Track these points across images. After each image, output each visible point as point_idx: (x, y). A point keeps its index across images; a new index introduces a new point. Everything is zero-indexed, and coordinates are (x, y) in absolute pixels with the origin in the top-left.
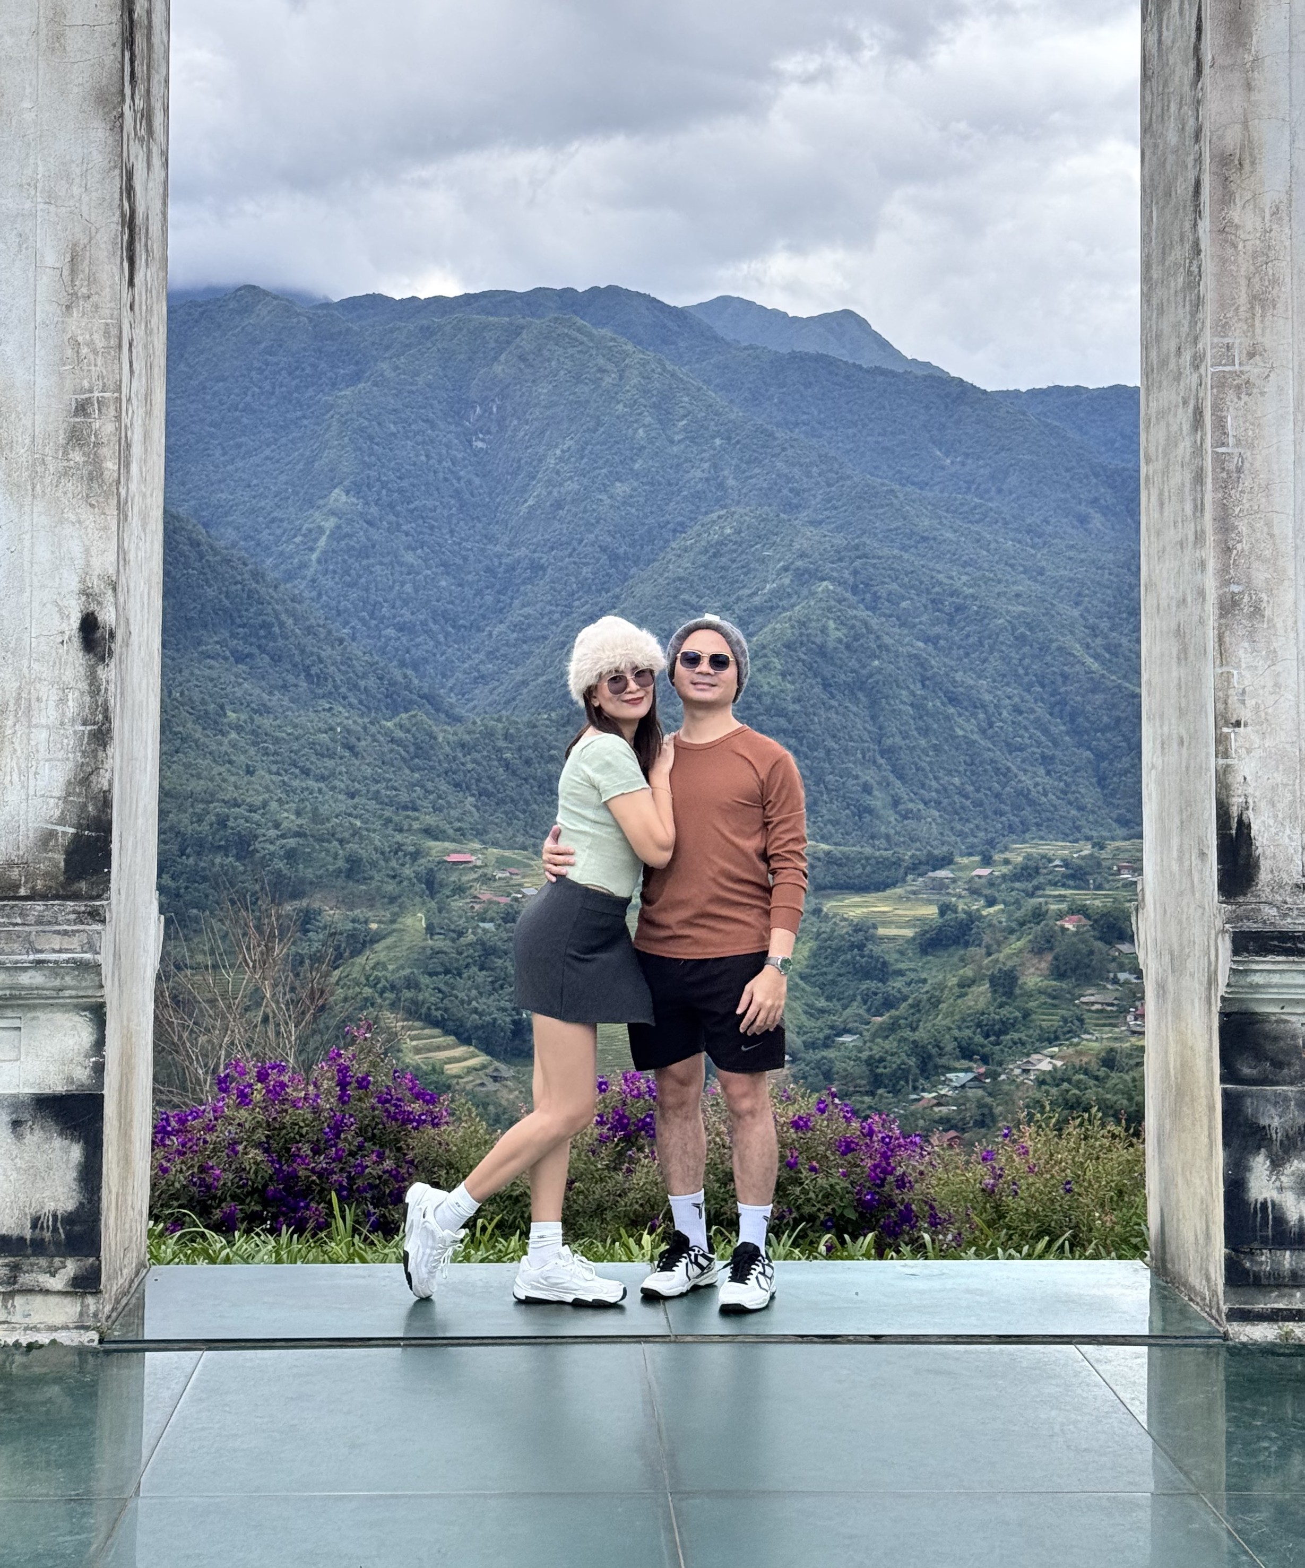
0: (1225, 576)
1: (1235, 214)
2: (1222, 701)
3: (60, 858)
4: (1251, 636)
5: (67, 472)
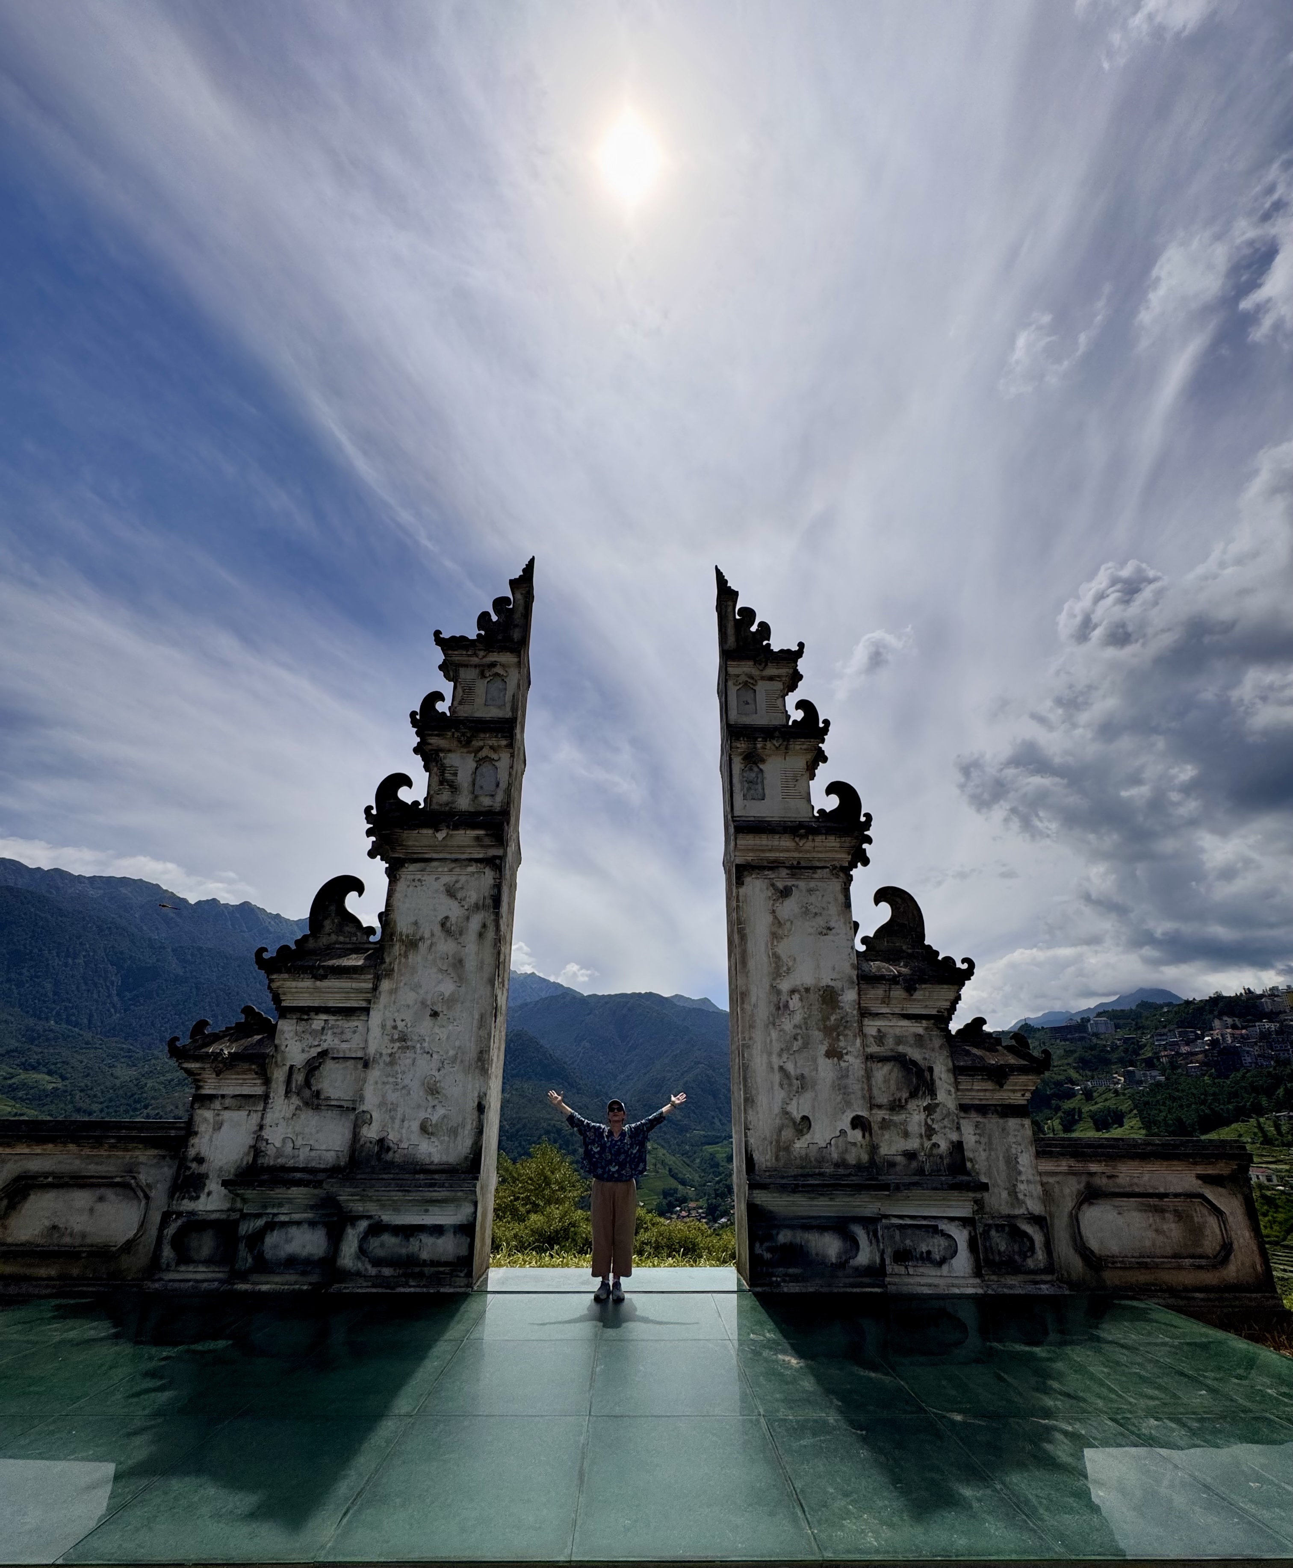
0: (745, 1093)
1: (745, 1006)
2: (745, 1124)
3: (469, 1163)
4: (752, 1107)
5: (477, 1068)
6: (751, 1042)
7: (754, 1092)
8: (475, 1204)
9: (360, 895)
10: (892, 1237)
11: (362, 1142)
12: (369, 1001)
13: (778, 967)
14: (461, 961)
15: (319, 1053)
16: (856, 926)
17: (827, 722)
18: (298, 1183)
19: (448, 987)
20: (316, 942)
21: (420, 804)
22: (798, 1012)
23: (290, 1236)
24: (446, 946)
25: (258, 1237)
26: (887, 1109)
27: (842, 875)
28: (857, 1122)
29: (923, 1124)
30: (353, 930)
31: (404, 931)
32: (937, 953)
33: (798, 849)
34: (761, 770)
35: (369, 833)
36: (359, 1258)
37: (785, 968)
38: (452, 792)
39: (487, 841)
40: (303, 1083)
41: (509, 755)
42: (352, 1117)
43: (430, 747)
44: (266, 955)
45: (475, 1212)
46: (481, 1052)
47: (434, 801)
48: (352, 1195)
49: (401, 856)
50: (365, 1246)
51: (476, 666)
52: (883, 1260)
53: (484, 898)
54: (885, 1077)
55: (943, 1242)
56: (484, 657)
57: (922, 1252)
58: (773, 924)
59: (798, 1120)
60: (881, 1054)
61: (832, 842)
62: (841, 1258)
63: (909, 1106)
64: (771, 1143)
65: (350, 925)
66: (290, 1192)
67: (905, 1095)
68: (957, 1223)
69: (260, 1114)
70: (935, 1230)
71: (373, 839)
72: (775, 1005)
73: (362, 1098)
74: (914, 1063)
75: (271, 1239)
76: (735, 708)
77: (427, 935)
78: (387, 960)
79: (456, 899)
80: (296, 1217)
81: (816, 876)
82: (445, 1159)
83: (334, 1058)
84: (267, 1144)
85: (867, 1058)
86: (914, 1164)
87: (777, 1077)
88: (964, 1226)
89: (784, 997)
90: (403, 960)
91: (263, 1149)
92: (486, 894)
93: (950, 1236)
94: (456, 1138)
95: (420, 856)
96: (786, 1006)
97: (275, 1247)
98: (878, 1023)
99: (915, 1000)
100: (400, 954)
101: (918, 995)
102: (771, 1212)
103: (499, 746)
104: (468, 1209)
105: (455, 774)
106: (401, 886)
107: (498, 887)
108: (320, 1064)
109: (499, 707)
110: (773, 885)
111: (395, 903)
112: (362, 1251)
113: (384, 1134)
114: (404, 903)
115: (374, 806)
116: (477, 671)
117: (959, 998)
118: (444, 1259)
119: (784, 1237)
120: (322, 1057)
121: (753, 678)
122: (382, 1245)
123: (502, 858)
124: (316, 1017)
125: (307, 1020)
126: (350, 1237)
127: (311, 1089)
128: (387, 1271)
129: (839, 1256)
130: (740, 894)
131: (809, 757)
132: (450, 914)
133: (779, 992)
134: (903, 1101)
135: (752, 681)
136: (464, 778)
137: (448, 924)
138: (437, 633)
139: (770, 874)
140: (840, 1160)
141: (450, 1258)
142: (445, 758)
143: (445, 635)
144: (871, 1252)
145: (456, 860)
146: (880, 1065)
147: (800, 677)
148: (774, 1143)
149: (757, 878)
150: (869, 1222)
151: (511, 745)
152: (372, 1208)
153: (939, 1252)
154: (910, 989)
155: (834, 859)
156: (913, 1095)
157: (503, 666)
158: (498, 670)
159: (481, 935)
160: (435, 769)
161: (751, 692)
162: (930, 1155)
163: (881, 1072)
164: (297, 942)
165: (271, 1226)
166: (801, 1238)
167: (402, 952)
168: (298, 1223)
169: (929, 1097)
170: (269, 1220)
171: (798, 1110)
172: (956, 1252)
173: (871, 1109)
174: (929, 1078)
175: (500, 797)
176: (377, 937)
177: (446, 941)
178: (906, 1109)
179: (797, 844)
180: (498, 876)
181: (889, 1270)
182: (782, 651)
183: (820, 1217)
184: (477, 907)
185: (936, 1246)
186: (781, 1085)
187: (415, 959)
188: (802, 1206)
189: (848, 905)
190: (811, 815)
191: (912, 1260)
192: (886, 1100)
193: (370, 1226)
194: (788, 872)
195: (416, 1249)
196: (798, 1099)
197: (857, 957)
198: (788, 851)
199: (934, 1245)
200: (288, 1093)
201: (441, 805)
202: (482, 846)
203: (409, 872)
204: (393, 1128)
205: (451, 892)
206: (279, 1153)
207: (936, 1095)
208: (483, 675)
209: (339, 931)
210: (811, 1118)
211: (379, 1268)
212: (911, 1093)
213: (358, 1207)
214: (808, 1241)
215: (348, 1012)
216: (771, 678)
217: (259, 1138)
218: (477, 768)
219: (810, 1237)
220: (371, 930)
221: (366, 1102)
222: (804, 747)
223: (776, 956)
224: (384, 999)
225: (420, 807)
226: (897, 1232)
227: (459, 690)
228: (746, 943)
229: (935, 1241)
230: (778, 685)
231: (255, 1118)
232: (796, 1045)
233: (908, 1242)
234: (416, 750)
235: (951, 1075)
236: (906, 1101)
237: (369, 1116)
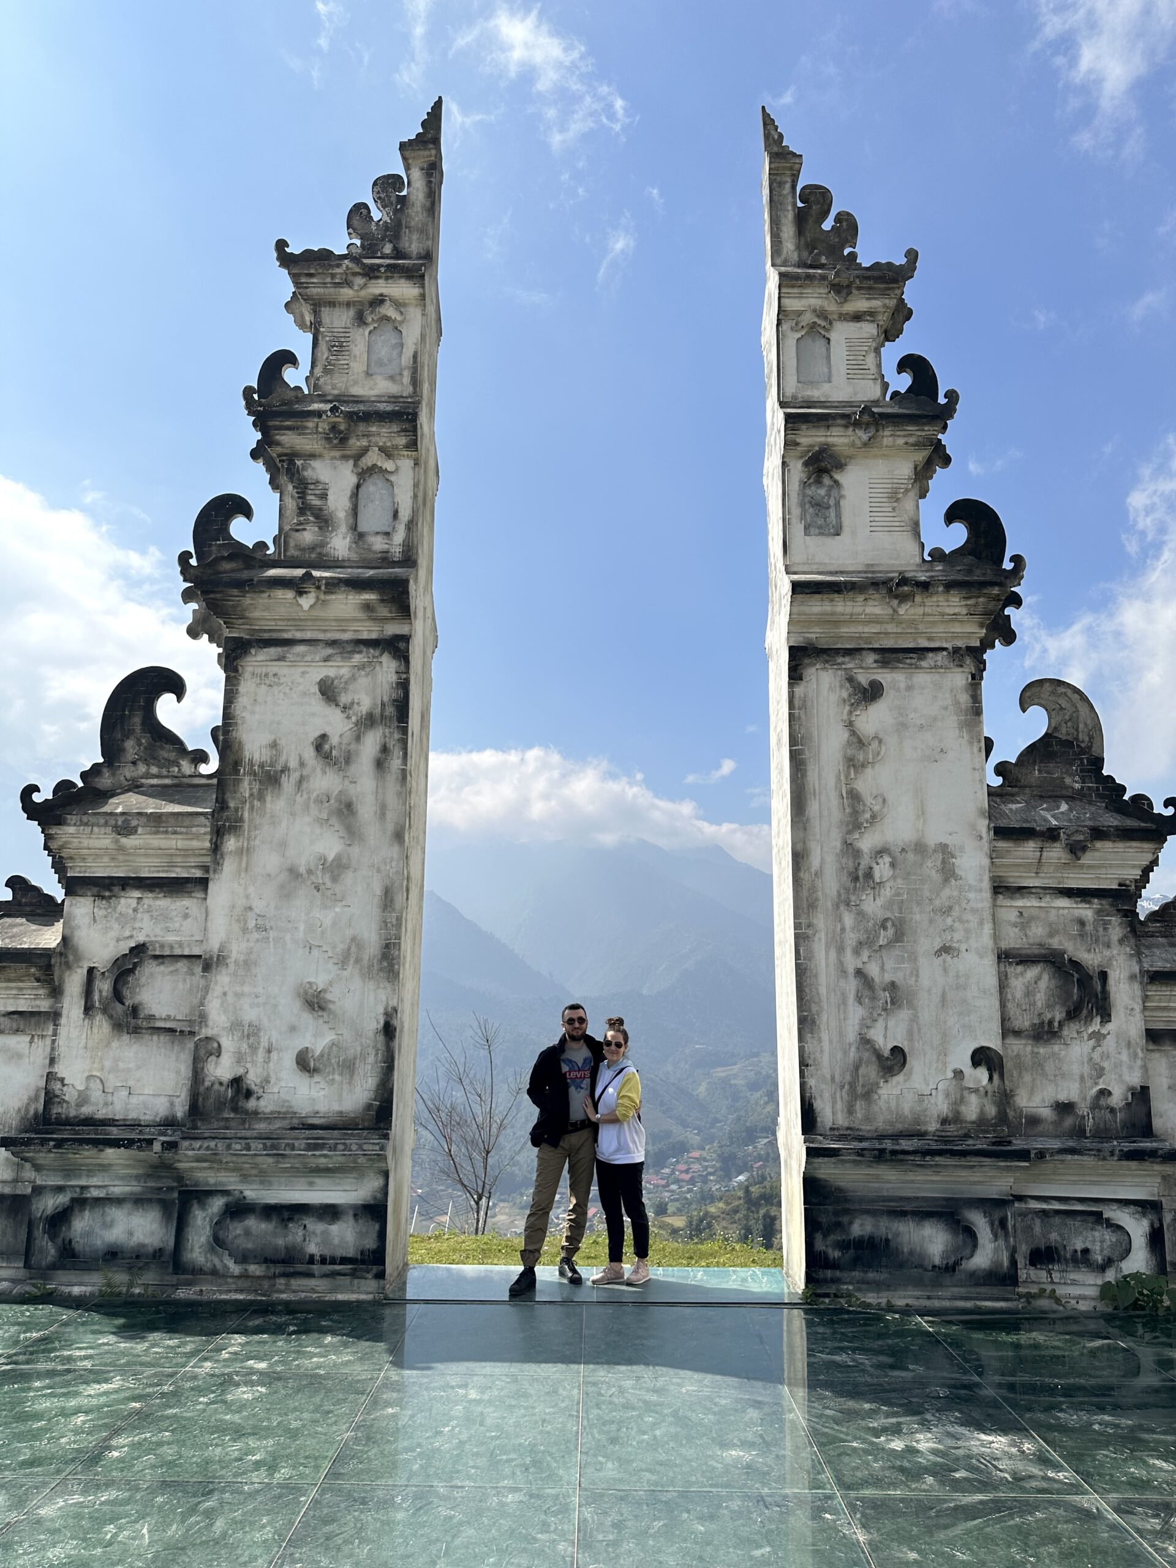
3: (374, 1114)
5: (381, 970)
6: (810, 932)
7: (814, 1008)
8: (386, 1175)
9: (179, 699)
10: (1030, 1228)
11: (207, 1084)
12: (206, 869)
13: (855, 813)
14: (349, 806)
15: (132, 949)
16: (989, 744)
17: (952, 396)
18: (115, 1143)
19: (330, 845)
20: (113, 775)
21: (268, 549)
22: (888, 885)
23: (108, 1219)
24: (325, 781)
25: (60, 1219)
26: (1028, 1037)
27: (968, 661)
28: (981, 1057)
29: (1086, 1059)
30: (172, 756)
31: (257, 757)
32: (1122, 789)
33: (894, 617)
34: (836, 482)
35: (187, 596)
36: (212, 1250)
37: (867, 816)
38: (320, 528)
39: (384, 611)
40: (111, 994)
41: (412, 463)
42: (190, 1045)
43: (279, 449)
44: (37, 798)
45: (387, 1185)
46: (387, 946)
47: (292, 544)
48: (198, 1161)
49: (242, 635)
50: (221, 1234)
51: (348, 304)
52: (1013, 1263)
53: (383, 704)
54: (1027, 987)
55: (1109, 1237)
56: (364, 287)
57: (1076, 1251)
58: (849, 743)
59: (886, 1053)
60: (1024, 952)
61: (954, 604)
62: (948, 1258)
63: (1065, 1032)
64: (842, 1087)
65: (167, 746)
66: (103, 1155)
67: (1059, 1015)
68: (1132, 1208)
69: (48, 1041)
70: (1098, 1218)
71: (194, 606)
72: (850, 874)
73: (203, 1018)
74: (1076, 964)
75: (81, 1225)
76: (794, 371)
77: (293, 764)
78: (232, 804)
79: (337, 705)
80: (117, 1190)
81: (924, 664)
82: (336, 1107)
83: (156, 957)
84: (64, 1085)
85: (999, 957)
86: (1069, 1122)
87: (851, 985)
88: (1144, 1215)
89: (865, 862)
90: (256, 803)
91: (58, 1092)
92: (386, 699)
93: (1119, 1228)
94: (352, 1075)
95: (275, 635)
96: (869, 874)
97: (88, 1234)
98: (1020, 903)
99: (1082, 866)
100: (251, 795)
101: (1087, 859)
102: (839, 1189)
103: (396, 447)
104: (376, 1183)
105: (324, 496)
106: (246, 686)
107: (404, 685)
108: (135, 965)
109: (392, 378)
110: (850, 680)
111: (238, 712)
112: (218, 1242)
113: (240, 1071)
114: (253, 713)
115: (193, 551)
116: (352, 313)
117: (1155, 862)
118: (340, 1253)
119: (861, 1227)
120: (137, 956)
121: (826, 318)
122: (247, 1233)
123: (406, 639)
124: (122, 894)
125: (110, 897)
126: (199, 1222)
127: (123, 1004)
128: (255, 1269)
129: (945, 1255)
130: (797, 695)
131: (921, 456)
132: (328, 730)
133: (857, 854)
134: (1056, 1024)
135: (823, 323)
136: (338, 503)
137: (327, 747)
138: (281, 245)
139: (850, 663)
140: (950, 1115)
141: (350, 1253)
142: (304, 468)
143: (295, 248)
144: (996, 1250)
145: (333, 643)
146: (1020, 968)
147: (909, 314)
148: (846, 1087)
149: (824, 669)
150: (994, 1206)
151: (413, 445)
152: (230, 1181)
153: (1101, 1251)
154: (1076, 850)
155: (955, 636)
156: (1072, 1014)
157: (399, 305)
158: (388, 310)
159: (380, 764)
160: (290, 487)
161: (820, 343)
162: (1095, 1105)
163: (1023, 978)
164: (84, 776)
165: (80, 1203)
166: (887, 1228)
167: (255, 791)
168: (118, 1201)
169: (1098, 1019)
170: (76, 1195)
171: (885, 1037)
172: (1128, 1251)
173: (1004, 1036)
174: (1099, 988)
175: (399, 537)
176: (211, 767)
177: (324, 773)
178: (1060, 1037)
179: (895, 611)
180: (403, 668)
181: (1022, 1274)
182: (877, 266)
183: (917, 1198)
184: (369, 721)
185: (1098, 1241)
186: (859, 999)
187: (276, 804)
188: (889, 1182)
189: (977, 710)
190: (918, 560)
191: (1059, 1261)
192: (1027, 1024)
193: (227, 1205)
194: (877, 657)
195: (299, 1239)
196: (886, 1020)
197: (989, 795)
198: (878, 622)
199: (1094, 1242)
200: (88, 1009)
201: (303, 550)
202: (374, 619)
203: (256, 662)
204: (253, 1062)
205: (328, 691)
206: (83, 1099)
207: (1110, 1015)
208: (360, 320)
209: (150, 757)
210: (906, 1050)
211: (245, 1266)
212: (1068, 1013)
213: (210, 1177)
214: (897, 1234)
215: (174, 886)
216: (857, 317)
217: (50, 1077)
218: (358, 486)
219: (901, 1229)
220: (201, 757)
221: (210, 1023)
222: (912, 440)
223: (854, 797)
224: (229, 866)
225: (268, 552)
226: (1038, 1222)
227: (323, 346)
228: (804, 776)
229: (1097, 1234)
230: (869, 329)
231: (41, 1049)
232: (883, 938)
233: (1054, 1236)
234: (255, 454)
235: (1137, 987)
236: (1061, 1024)
237: (215, 1045)
